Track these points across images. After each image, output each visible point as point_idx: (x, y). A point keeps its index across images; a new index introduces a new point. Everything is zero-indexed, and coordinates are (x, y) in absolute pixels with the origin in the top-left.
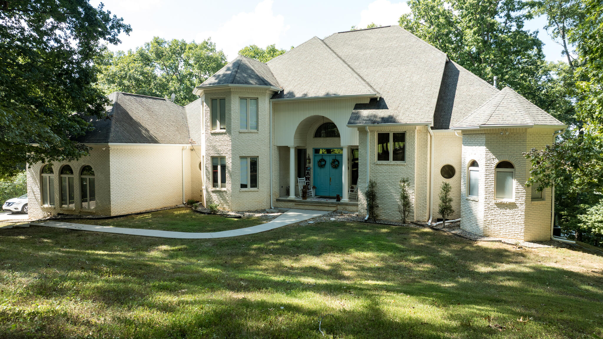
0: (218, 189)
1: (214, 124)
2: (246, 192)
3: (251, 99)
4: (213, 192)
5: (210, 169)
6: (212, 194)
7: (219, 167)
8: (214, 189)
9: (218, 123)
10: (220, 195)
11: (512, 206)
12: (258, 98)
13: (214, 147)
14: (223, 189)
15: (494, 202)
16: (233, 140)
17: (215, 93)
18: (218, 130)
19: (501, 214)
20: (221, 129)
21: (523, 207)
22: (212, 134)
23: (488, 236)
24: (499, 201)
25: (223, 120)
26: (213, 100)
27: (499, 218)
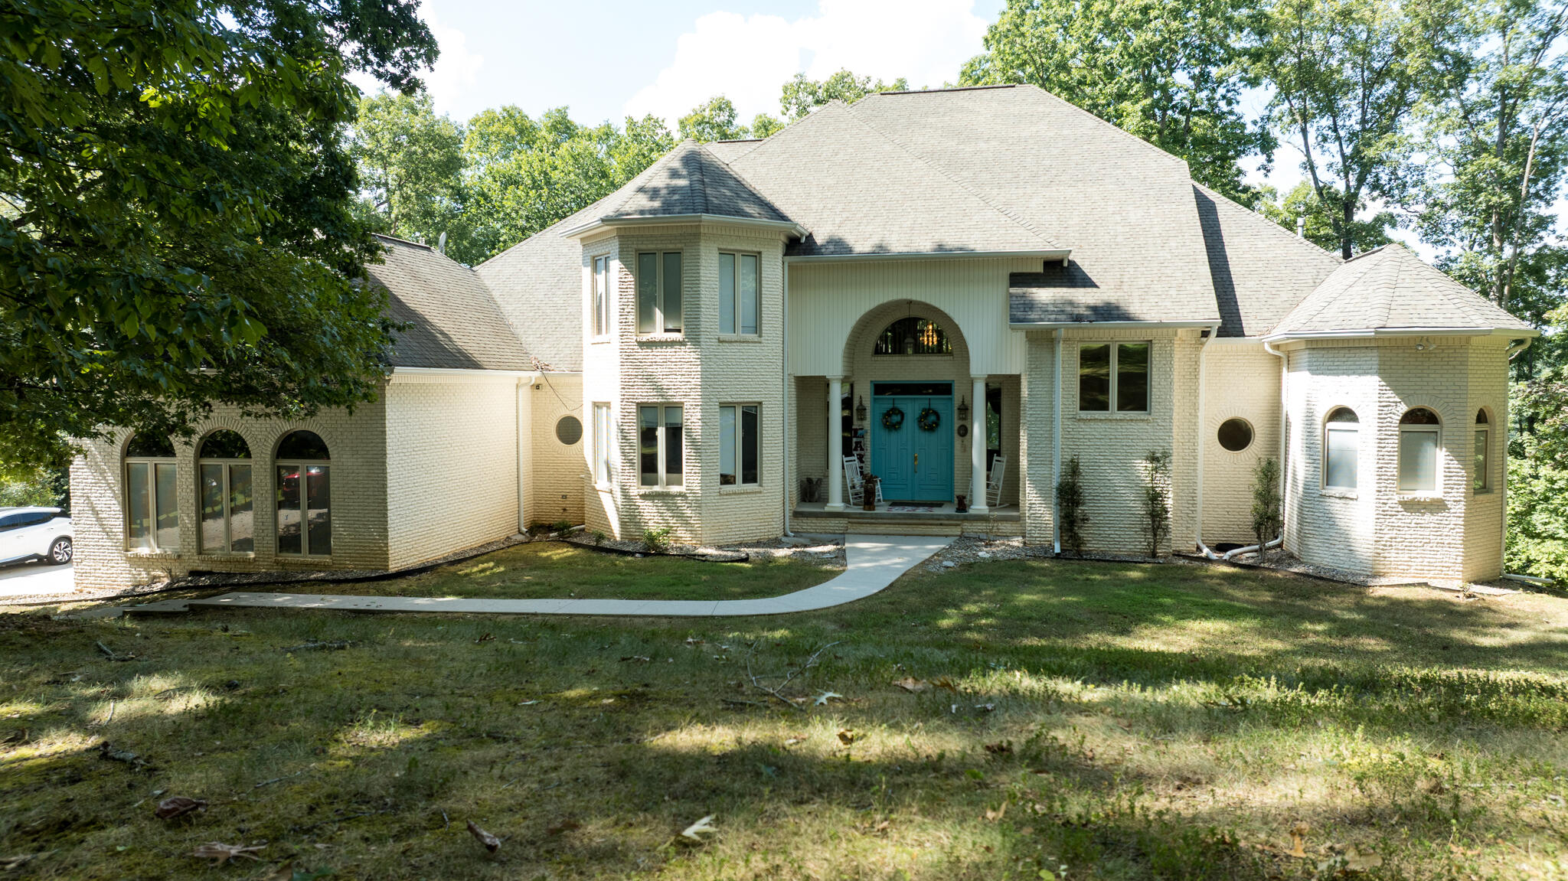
0: (657, 488)
1: (644, 315)
2: (735, 494)
3: (746, 254)
4: (644, 497)
5: (634, 437)
6: (640, 502)
7: (661, 433)
8: (646, 489)
9: (659, 315)
10: (666, 504)
11: (1437, 506)
12: (760, 253)
13: (649, 378)
14: (674, 489)
15: (1397, 498)
16: (704, 360)
17: (652, 236)
18: (658, 333)
19: (1413, 525)
20: (666, 330)
21: (1460, 509)
22: (641, 344)
23: (1384, 575)
24: (1409, 496)
25: (672, 308)
26: (641, 254)
27: (1408, 533)
